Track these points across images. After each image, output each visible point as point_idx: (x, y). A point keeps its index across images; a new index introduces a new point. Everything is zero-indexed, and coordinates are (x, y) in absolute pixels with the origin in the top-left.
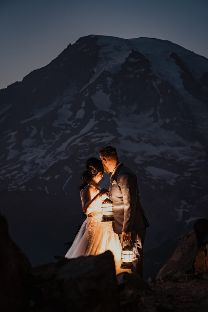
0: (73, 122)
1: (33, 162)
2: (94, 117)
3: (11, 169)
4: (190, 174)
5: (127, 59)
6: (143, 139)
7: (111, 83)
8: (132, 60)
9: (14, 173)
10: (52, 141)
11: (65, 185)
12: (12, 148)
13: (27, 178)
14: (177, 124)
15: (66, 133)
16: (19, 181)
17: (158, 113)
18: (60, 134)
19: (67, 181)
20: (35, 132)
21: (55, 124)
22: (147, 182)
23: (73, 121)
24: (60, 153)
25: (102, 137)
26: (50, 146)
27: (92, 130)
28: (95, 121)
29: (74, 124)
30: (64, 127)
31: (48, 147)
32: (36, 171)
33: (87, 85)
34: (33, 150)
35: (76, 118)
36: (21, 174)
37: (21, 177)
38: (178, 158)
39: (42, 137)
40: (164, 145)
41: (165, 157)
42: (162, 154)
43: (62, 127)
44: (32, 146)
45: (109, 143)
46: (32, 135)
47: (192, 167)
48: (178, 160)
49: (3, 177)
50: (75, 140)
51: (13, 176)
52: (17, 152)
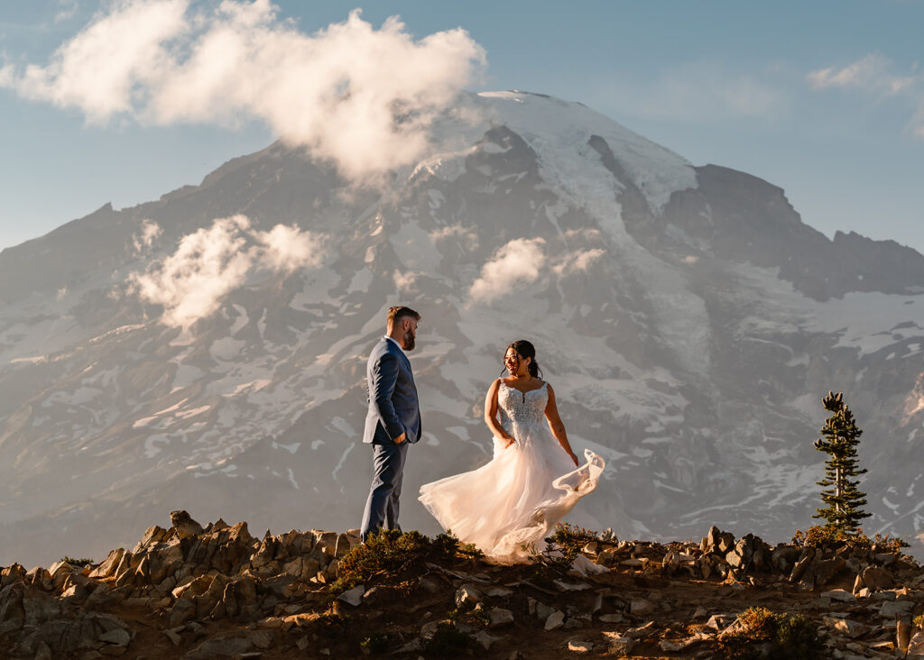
0: (343, 301)
1: (241, 401)
2: (397, 291)
3: (185, 415)
4: (649, 453)
5: (480, 144)
7: (438, 205)
8: (493, 148)
9: (196, 427)
10: (289, 348)
11: (337, 468)
12: (185, 362)
13: (231, 442)
14: (609, 321)
15: (325, 329)
16: (210, 449)
17: (559, 288)
18: (309, 332)
19: (344, 458)
20: (243, 321)
21: (297, 304)
23: (342, 297)
24: (311, 382)
26: (284, 361)
28: (400, 300)
29: (346, 305)
31: (278, 364)
32: (251, 426)
33: (374, 207)
34: (238, 370)
35: (350, 291)
36: (214, 432)
37: (214, 439)
38: (618, 408)
39: (262, 335)
40: (579, 372)
41: (585, 405)
42: (575, 397)
43: (314, 312)
44: (237, 359)
45: (444, 360)
46: (235, 329)
47: (653, 435)
48: (617, 415)
49: (168, 437)
50: (349, 349)
51: (194, 436)
52: (197, 372)
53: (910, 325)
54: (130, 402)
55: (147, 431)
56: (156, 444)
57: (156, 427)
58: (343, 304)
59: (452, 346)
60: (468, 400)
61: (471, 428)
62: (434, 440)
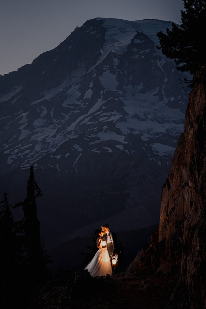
0: (82, 102)
1: (44, 141)
2: (102, 97)
3: (23, 148)
5: (132, 40)
6: (149, 117)
7: (117, 64)
8: (138, 41)
9: (26, 152)
10: (62, 121)
11: (75, 163)
12: (24, 129)
13: (39, 156)
14: (181, 102)
16: (31, 159)
17: (163, 91)
18: (69, 114)
19: (77, 159)
20: (45, 112)
21: (65, 105)
22: (154, 159)
23: (81, 101)
24: (70, 133)
25: (110, 116)
26: (60, 126)
27: (100, 109)
28: (103, 100)
29: (83, 103)
30: (73, 107)
31: (57, 127)
32: (47, 150)
33: (94, 67)
34: (44, 130)
35: (84, 98)
36: (33, 153)
37: (33, 156)
39: (52, 117)
40: (170, 122)
41: (171, 134)
42: (167, 131)
43: (71, 107)
44: (43, 126)
45: (117, 122)
46: (42, 115)
49: (16, 156)
50: (83, 120)
51: (25, 155)
52: (28, 132)
54: (4, 145)
55: (8, 155)
56: (12, 159)
57: (12, 153)
58: (82, 103)
59: (122, 116)
60: (125, 135)
61: (123, 145)
62: (110, 151)
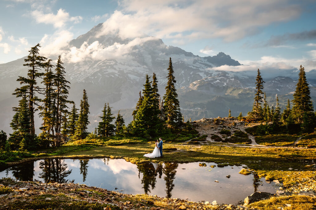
1: (84, 71)
4: (144, 77)
6: (126, 64)
9: (78, 75)
12: (76, 65)
13: (83, 77)
14: (137, 59)
19: (100, 79)
22: (129, 80)
24: (95, 68)
25: (110, 63)
31: (89, 66)
32: (86, 75)
37: (81, 77)
38: (139, 71)
40: (133, 66)
42: (133, 70)
45: (114, 65)
47: (144, 75)
48: (139, 72)
50: (100, 63)
51: (78, 76)
52: (78, 67)
53: (180, 59)
55: (70, 76)
56: (72, 78)
57: (72, 75)
60: (118, 70)
61: (118, 75)
62: (113, 76)
